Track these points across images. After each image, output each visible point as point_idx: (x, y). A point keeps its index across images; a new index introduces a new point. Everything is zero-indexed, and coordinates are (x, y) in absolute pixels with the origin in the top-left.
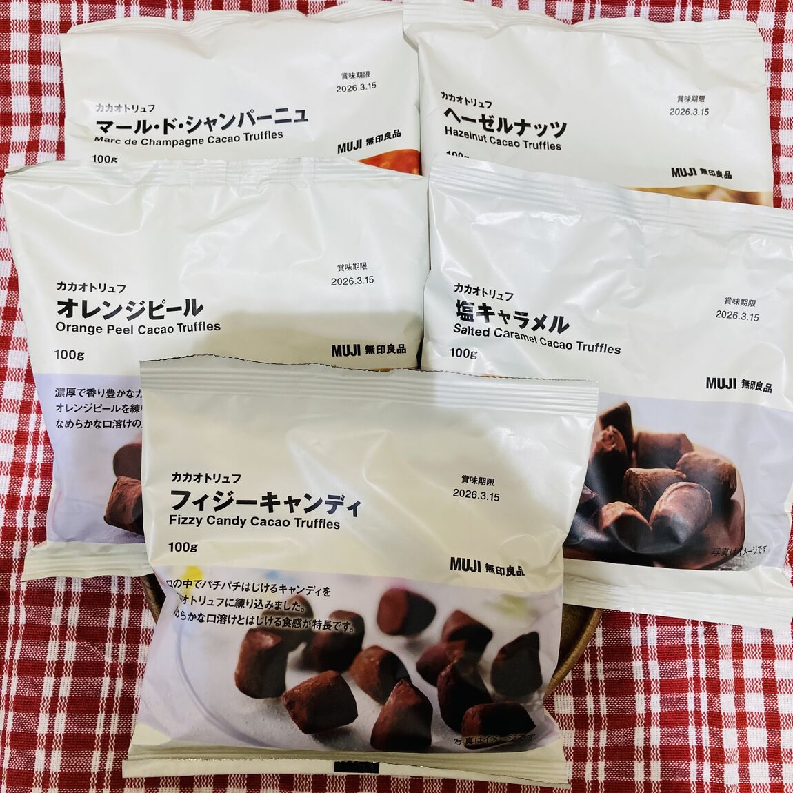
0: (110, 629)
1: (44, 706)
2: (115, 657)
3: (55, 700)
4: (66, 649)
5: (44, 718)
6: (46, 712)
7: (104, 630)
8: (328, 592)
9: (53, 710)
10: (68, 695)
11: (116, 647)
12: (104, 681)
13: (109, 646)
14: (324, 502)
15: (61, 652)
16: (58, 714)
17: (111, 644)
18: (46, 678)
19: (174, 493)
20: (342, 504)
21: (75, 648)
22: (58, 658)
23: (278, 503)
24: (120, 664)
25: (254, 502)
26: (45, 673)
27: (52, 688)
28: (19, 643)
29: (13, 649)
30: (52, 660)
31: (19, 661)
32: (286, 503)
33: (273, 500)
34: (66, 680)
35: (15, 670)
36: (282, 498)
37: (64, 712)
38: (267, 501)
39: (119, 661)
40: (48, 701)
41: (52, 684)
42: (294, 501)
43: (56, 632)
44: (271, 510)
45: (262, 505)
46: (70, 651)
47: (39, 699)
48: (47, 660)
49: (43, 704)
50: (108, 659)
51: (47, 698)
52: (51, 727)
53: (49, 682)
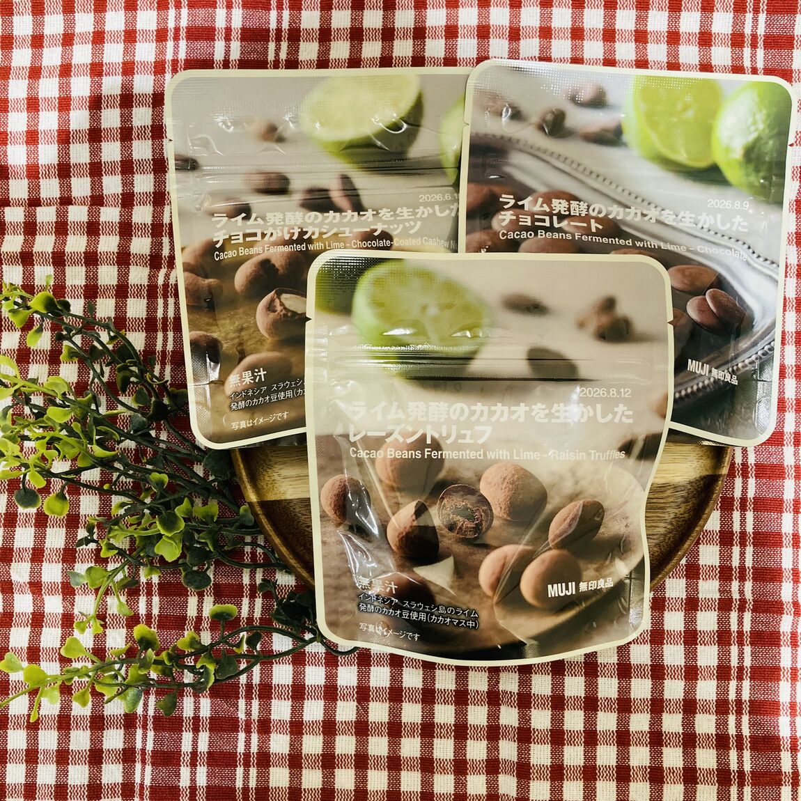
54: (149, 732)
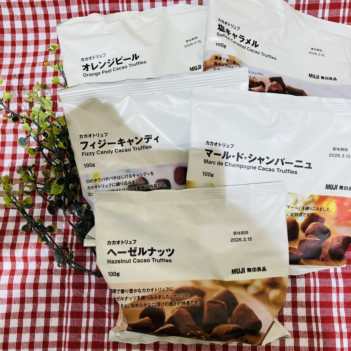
0: (107, 298)
1: (83, 330)
2: (110, 310)
3: (87, 327)
4: (90, 307)
5: (83, 335)
6: (84, 333)
7: (104, 299)
8: (152, 174)
9: (87, 332)
10: (92, 326)
11: (110, 306)
12: (106, 320)
13: (107, 306)
14: (143, 139)
15: (89, 308)
16: (89, 334)
17: (108, 305)
18: (83, 319)
19: (81, 143)
20: (151, 138)
21: (94, 306)
22: (88, 310)
23: (125, 142)
24: (112, 313)
25: (115, 143)
26: (83, 317)
27: (86, 323)
28: (70, 304)
29: (68, 307)
30: (85, 311)
31: (71, 312)
32: (128, 142)
33: (122, 141)
34: (91, 320)
35: (69, 316)
36: (126, 140)
37: (91, 333)
38: (120, 142)
39: (111, 312)
40: (85, 328)
41: (86, 321)
42: (131, 141)
43: (86, 300)
44: (122, 146)
45: (118, 144)
46: (92, 308)
47: (81, 327)
48: (83, 311)
49: (83, 329)
50: (107, 311)
51: (84, 327)
52: (86, 339)
53: (84, 320)
54: (68, 318)
